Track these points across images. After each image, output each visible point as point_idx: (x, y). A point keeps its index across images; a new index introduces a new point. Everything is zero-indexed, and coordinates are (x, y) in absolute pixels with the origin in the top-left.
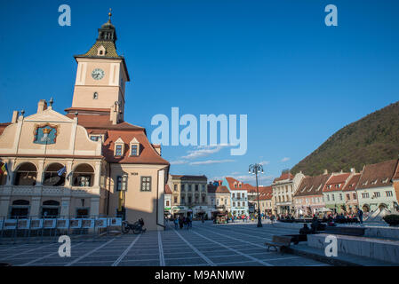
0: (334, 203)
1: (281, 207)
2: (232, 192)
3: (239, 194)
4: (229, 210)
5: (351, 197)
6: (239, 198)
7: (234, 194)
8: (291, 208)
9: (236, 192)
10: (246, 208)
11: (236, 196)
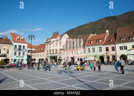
0: (94, 54)
1: (51, 57)
2: (15, 44)
3: (20, 46)
4: (10, 58)
5: (110, 49)
6: (20, 49)
7: (16, 46)
8: (58, 58)
9: (18, 44)
10: (25, 57)
11: (18, 47)
